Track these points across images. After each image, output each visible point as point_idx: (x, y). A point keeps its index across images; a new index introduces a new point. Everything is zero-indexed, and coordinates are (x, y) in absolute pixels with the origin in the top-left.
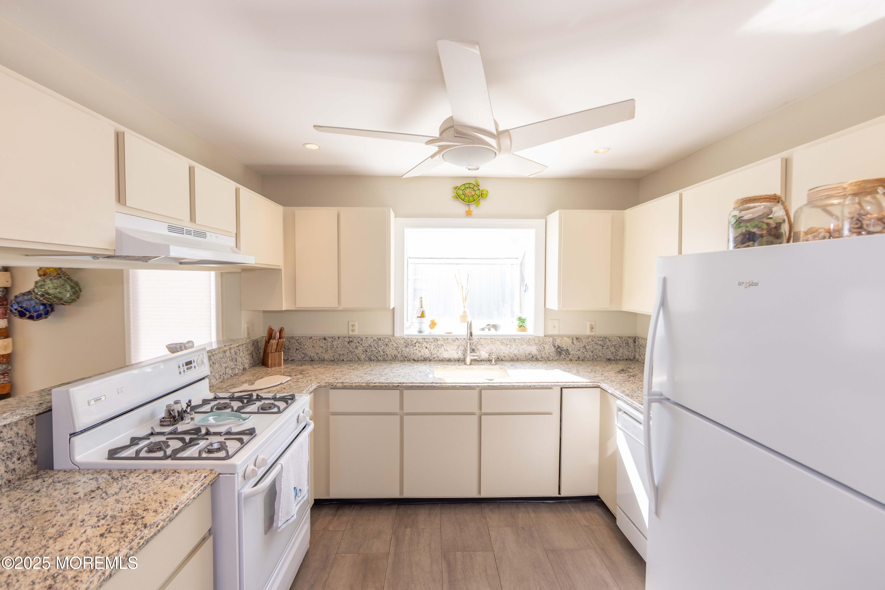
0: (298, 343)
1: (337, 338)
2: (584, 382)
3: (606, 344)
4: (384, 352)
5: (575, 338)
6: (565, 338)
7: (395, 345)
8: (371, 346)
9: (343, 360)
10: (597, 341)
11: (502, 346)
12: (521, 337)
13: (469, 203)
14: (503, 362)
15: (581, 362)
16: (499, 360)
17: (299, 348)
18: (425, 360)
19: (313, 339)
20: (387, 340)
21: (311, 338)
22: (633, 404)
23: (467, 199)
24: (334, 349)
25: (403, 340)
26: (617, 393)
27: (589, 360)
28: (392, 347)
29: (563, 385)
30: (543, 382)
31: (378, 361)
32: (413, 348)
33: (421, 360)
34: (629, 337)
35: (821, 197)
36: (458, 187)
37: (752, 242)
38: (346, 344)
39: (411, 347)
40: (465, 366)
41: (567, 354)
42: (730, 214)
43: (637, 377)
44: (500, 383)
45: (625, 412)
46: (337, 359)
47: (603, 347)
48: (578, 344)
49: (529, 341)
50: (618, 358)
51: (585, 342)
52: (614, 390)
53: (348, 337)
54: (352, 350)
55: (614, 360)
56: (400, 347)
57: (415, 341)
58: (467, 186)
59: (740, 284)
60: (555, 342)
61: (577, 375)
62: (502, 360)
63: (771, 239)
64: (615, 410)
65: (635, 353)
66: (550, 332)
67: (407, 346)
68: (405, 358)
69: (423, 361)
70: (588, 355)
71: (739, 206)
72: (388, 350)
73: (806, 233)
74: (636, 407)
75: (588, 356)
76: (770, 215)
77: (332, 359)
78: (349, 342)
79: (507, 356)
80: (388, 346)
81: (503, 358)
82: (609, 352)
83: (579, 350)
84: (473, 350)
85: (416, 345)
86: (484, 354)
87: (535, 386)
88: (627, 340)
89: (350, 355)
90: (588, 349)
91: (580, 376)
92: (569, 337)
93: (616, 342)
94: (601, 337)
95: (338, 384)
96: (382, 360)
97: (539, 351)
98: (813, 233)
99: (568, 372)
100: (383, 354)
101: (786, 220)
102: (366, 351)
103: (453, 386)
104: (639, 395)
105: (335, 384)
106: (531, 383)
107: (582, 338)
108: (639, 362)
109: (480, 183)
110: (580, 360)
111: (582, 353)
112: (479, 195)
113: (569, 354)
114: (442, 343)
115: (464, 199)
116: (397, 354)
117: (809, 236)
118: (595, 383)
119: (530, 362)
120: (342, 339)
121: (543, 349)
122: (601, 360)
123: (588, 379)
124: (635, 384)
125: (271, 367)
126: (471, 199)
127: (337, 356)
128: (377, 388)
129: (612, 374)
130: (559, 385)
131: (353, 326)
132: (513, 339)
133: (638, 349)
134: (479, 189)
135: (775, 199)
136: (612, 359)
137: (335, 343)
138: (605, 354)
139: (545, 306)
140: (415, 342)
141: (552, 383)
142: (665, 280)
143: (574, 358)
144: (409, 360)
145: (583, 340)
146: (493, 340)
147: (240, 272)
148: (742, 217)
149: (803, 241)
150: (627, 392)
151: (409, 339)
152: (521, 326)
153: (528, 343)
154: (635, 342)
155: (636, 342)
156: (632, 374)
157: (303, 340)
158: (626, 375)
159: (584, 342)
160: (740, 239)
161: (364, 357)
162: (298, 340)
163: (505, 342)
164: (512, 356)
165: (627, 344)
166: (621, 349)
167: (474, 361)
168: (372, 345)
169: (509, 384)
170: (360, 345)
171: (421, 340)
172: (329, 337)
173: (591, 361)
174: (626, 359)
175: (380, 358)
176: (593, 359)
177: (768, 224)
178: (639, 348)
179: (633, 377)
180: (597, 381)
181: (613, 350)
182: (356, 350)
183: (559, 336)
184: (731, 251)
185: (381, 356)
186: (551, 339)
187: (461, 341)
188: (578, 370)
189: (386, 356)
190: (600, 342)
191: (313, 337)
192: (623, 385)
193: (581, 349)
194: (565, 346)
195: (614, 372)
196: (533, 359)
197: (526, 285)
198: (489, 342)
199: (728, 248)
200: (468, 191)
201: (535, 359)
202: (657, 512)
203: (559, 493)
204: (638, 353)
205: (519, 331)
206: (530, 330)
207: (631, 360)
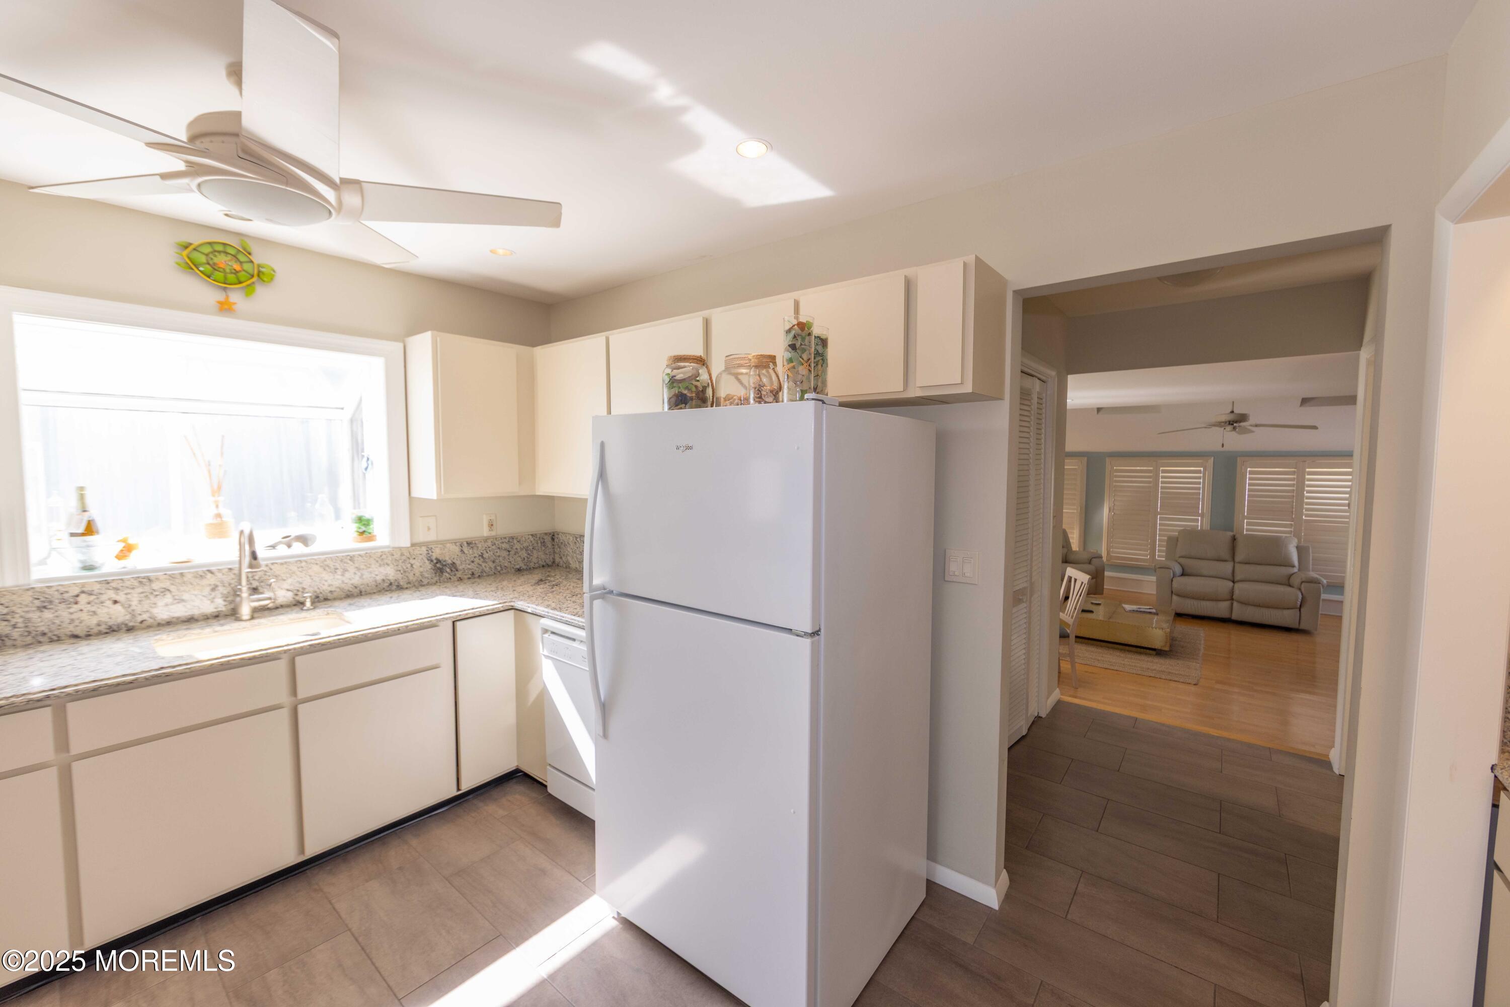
2: (489, 606)
3: (514, 548)
5: (465, 543)
6: (448, 545)
10: (500, 544)
11: (324, 573)
12: (365, 552)
13: (225, 285)
14: (329, 603)
15: (477, 580)
16: (320, 600)
18: (114, 631)
22: (563, 617)
23: (220, 276)
25: (29, 594)
26: (540, 609)
27: (488, 576)
29: (457, 616)
30: (421, 619)
32: (69, 608)
33: (99, 634)
34: (546, 534)
35: (735, 364)
36: (192, 244)
37: (684, 405)
39: (63, 606)
40: (237, 625)
41: (454, 570)
42: (664, 371)
43: (561, 585)
44: (336, 635)
45: (553, 633)
47: (509, 551)
48: (471, 553)
49: (381, 557)
50: (532, 565)
51: (482, 547)
52: (535, 606)
55: (526, 570)
56: (19, 611)
58: (217, 248)
59: (678, 448)
60: (431, 554)
61: (476, 598)
62: (326, 599)
63: (699, 402)
64: (538, 633)
65: (554, 556)
66: (421, 538)
67: (45, 607)
68: (39, 638)
69: (107, 633)
70: (488, 566)
71: (672, 364)
73: (725, 400)
74: (567, 621)
75: (487, 569)
76: (697, 377)
79: (338, 590)
81: (329, 594)
82: (519, 559)
83: (473, 562)
84: (255, 590)
85: (79, 599)
86: (283, 595)
87: (407, 627)
88: (542, 538)
90: (487, 557)
91: (481, 598)
92: (455, 543)
93: (528, 542)
94: (505, 538)
97: (402, 572)
98: (729, 399)
99: (461, 596)
101: (710, 384)
103: (222, 664)
104: (569, 605)
106: (401, 623)
107: (477, 542)
108: (561, 566)
109: (254, 248)
110: (474, 578)
111: (477, 565)
112: (250, 271)
113: (457, 570)
114: (167, 584)
116: (7, 629)
117: (727, 402)
118: (507, 604)
119: (387, 593)
121: (409, 567)
122: (508, 572)
123: (495, 600)
124: (562, 593)
126: (233, 278)
129: (528, 588)
130: (450, 617)
132: (349, 557)
133: (558, 549)
134: (252, 262)
135: (701, 361)
136: (523, 569)
138: (512, 562)
139: (410, 495)
140: (75, 593)
141: (437, 616)
142: (602, 445)
143: (466, 575)
145: (478, 545)
146: (303, 564)
148: (675, 376)
149: (723, 406)
150: (553, 605)
151: (53, 590)
152: (364, 531)
153: (380, 562)
154: (553, 539)
155: (555, 540)
156: (554, 583)
158: (546, 586)
159: (480, 548)
160: (673, 400)
163: (331, 564)
164: (347, 588)
165: (543, 544)
166: (535, 552)
167: (259, 612)
171: (96, 588)
173: (493, 577)
174: (543, 566)
176: (496, 572)
177: (696, 387)
178: (560, 547)
179: (557, 586)
180: (509, 600)
181: (524, 554)
183: (437, 542)
184: (666, 412)
186: (424, 549)
187: (218, 574)
188: (476, 591)
190: (504, 546)
192: (546, 597)
193: (477, 560)
194: (450, 559)
195: (529, 585)
196: (391, 588)
197: (368, 459)
198: (294, 568)
199: (663, 410)
200: (220, 259)
201: (395, 587)
202: (605, 735)
203: (458, 789)
204: (558, 555)
205: (360, 542)
206: (383, 538)
207: (548, 566)
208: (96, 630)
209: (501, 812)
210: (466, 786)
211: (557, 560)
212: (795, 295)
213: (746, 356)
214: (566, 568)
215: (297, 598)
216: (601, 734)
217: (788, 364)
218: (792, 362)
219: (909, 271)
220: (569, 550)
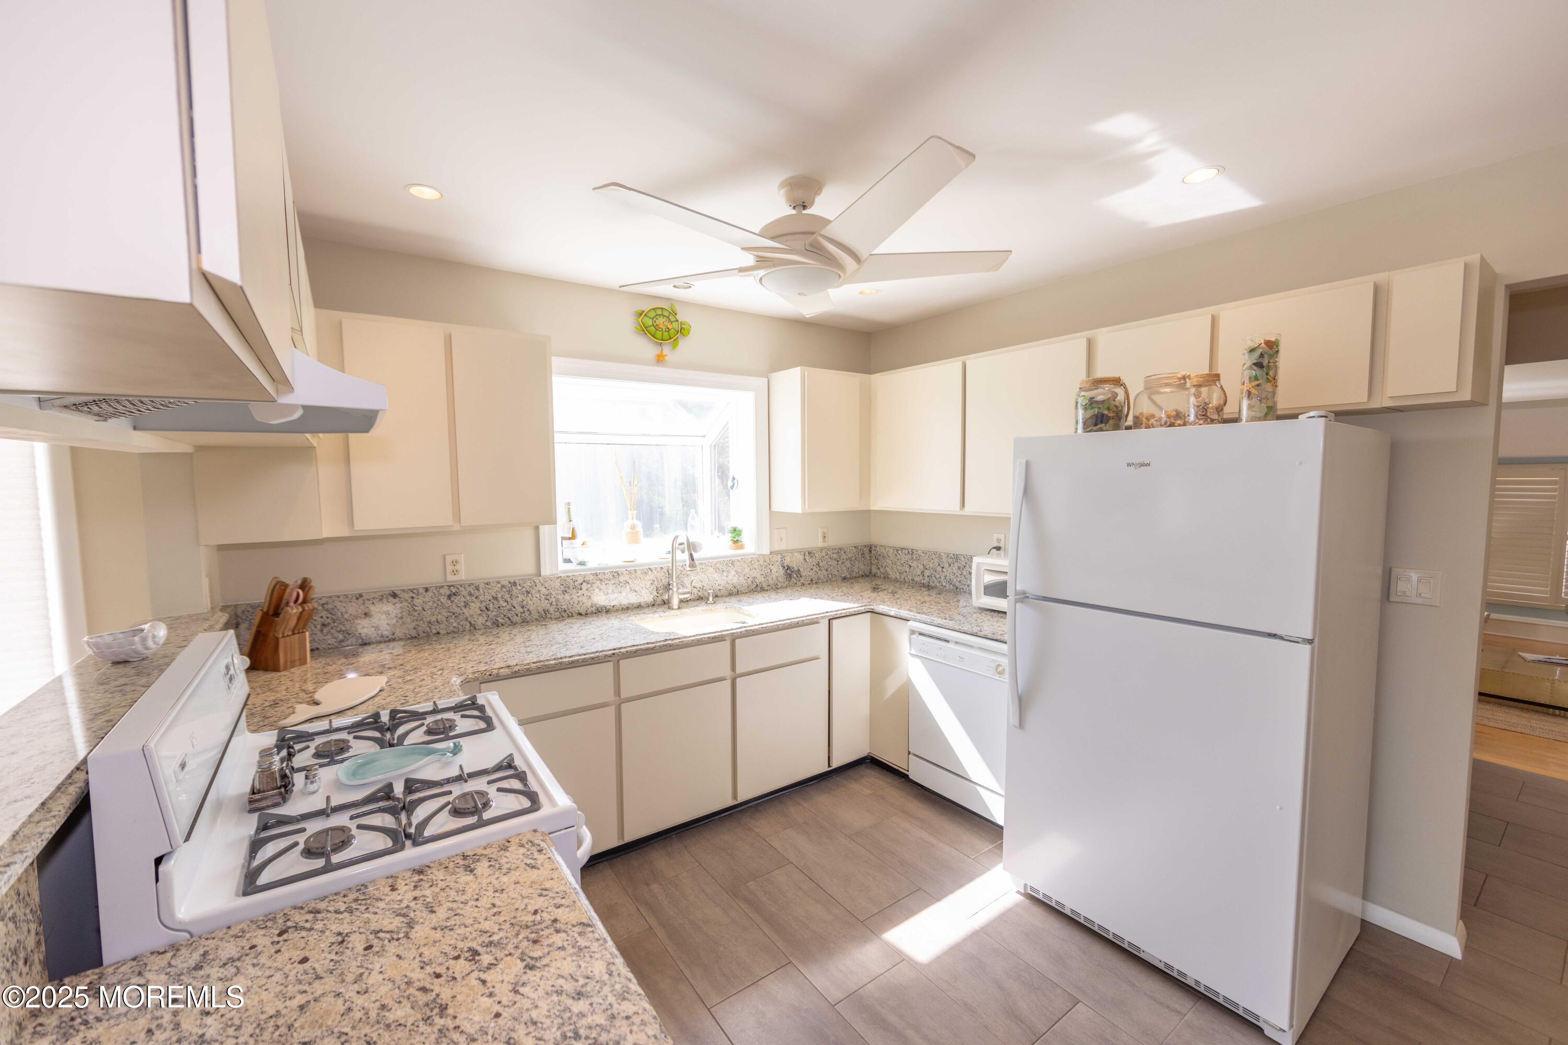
0: (327, 610)
1: (421, 591)
2: (853, 608)
3: (842, 558)
4: (523, 607)
5: (807, 553)
6: (795, 554)
7: (544, 590)
8: (496, 599)
9: (438, 633)
10: (831, 555)
11: (716, 574)
12: (739, 558)
13: (661, 341)
15: (818, 585)
16: (717, 596)
17: (329, 621)
18: (599, 612)
19: (365, 597)
20: (529, 584)
21: (361, 596)
22: (934, 621)
23: (659, 334)
24: (416, 614)
25: (559, 580)
26: (905, 613)
28: (538, 596)
29: (834, 615)
31: (513, 624)
32: (578, 593)
33: (592, 613)
34: (865, 546)
36: (644, 311)
38: (444, 599)
39: (574, 591)
40: (672, 612)
41: (799, 576)
42: (1078, 394)
43: (899, 593)
44: (759, 625)
45: (922, 634)
46: (424, 632)
47: (838, 561)
48: (811, 561)
49: (750, 563)
50: (854, 574)
51: (819, 556)
52: (897, 610)
53: (447, 586)
54: (457, 610)
55: (851, 578)
56: (553, 593)
57: (580, 580)
58: (659, 312)
59: (1129, 465)
60: (784, 561)
64: (903, 634)
65: (872, 567)
66: (776, 548)
67: (566, 591)
68: (563, 614)
69: (596, 613)
70: (823, 574)
71: (1089, 387)
72: (531, 603)
74: (939, 624)
75: (822, 577)
76: (1114, 398)
77: (414, 633)
78: (449, 597)
79: (724, 589)
80: (530, 595)
81: (718, 592)
82: (845, 569)
83: (812, 569)
85: (582, 586)
87: (803, 621)
88: (862, 550)
89: (453, 621)
90: (822, 566)
91: (840, 601)
92: (800, 552)
93: (852, 553)
94: (835, 549)
95: (502, 670)
96: (519, 622)
97: (764, 576)
100: (521, 610)
101: (1127, 403)
102: (487, 608)
103: (698, 640)
104: (929, 611)
105: (495, 672)
107: (815, 552)
109: (678, 309)
111: (815, 573)
112: (676, 328)
113: (801, 577)
114: (627, 578)
115: (655, 333)
116: (548, 607)
118: (867, 607)
120: (435, 591)
121: (769, 572)
122: (837, 580)
123: (858, 603)
124: (909, 600)
125: (285, 669)
126: (666, 335)
127: (423, 626)
128: (576, 665)
129: (871, 594)
131: (455, 563)
132: (729, 562)
133: (875, 561)
134: (677, 321)
135: (1119, 383)
136: (848, 578)
137: (418, 601)
138: (840, 572)
139: (770, 509)
140: (581, 582)
141: (809, 615)
142: (1028, 464)
143: (807, 581)
144: (571, 616)
145: (816, 555)
147: (190, 454)
148: (1094, 398)
150: (914, 610)
151: (570, 578)
152: (737, 540)
153: (750, 567)
154: (870, 551)
155: (874, 552)
156: (888, 591)
157: (340, 604)
159: (817, 558)
160: (1090, 422)
161: (484, 621)
162: (327, 603)
163: (720, 567)
164: (730, 588)
165: (863, 555)
166: (857, 562)
167: (686, 602)
168: (499, 596)
169: (772, 624)
170: (474, 598)
171: (590, 578)
172: (404, 591)
174: (862, 576)
175: (515, 619)
176: (828, 580)
177: (1111, 407)
178: (877, 559)
179: (895, 593)
180: (862, 604)
181: (848, 564)
182: (465, 611)
183: (787, 551)
185: (517, 615)
186: (779, 556)
187: (656, 572)
188: (828, 595)
189: (527, 614)
190: (835, 556)
191: (364, 595)
193: (815, 568)
194: (796, 566)
195: (869, 591)
196: (757, 589)
197: (734, 479)
200: (660, 321)
201: (759, 589)
202: (1021, 724)
203: (829, 766)
204: (875, 566)
205: (735, 549)
206: (751, 546)
207: (867, 576)
208: (590, 611)
209: (867, 791)
210: (836, 764)
211: (874, 570)
212: (1212, 309)
213: (1175, 375)
214: (884, 578)
215: (700, 594)
216: (1017, 724)
217: (1250, 382)
218: (1258, 380)
219: (1381, 277)
220: (888, 561)
